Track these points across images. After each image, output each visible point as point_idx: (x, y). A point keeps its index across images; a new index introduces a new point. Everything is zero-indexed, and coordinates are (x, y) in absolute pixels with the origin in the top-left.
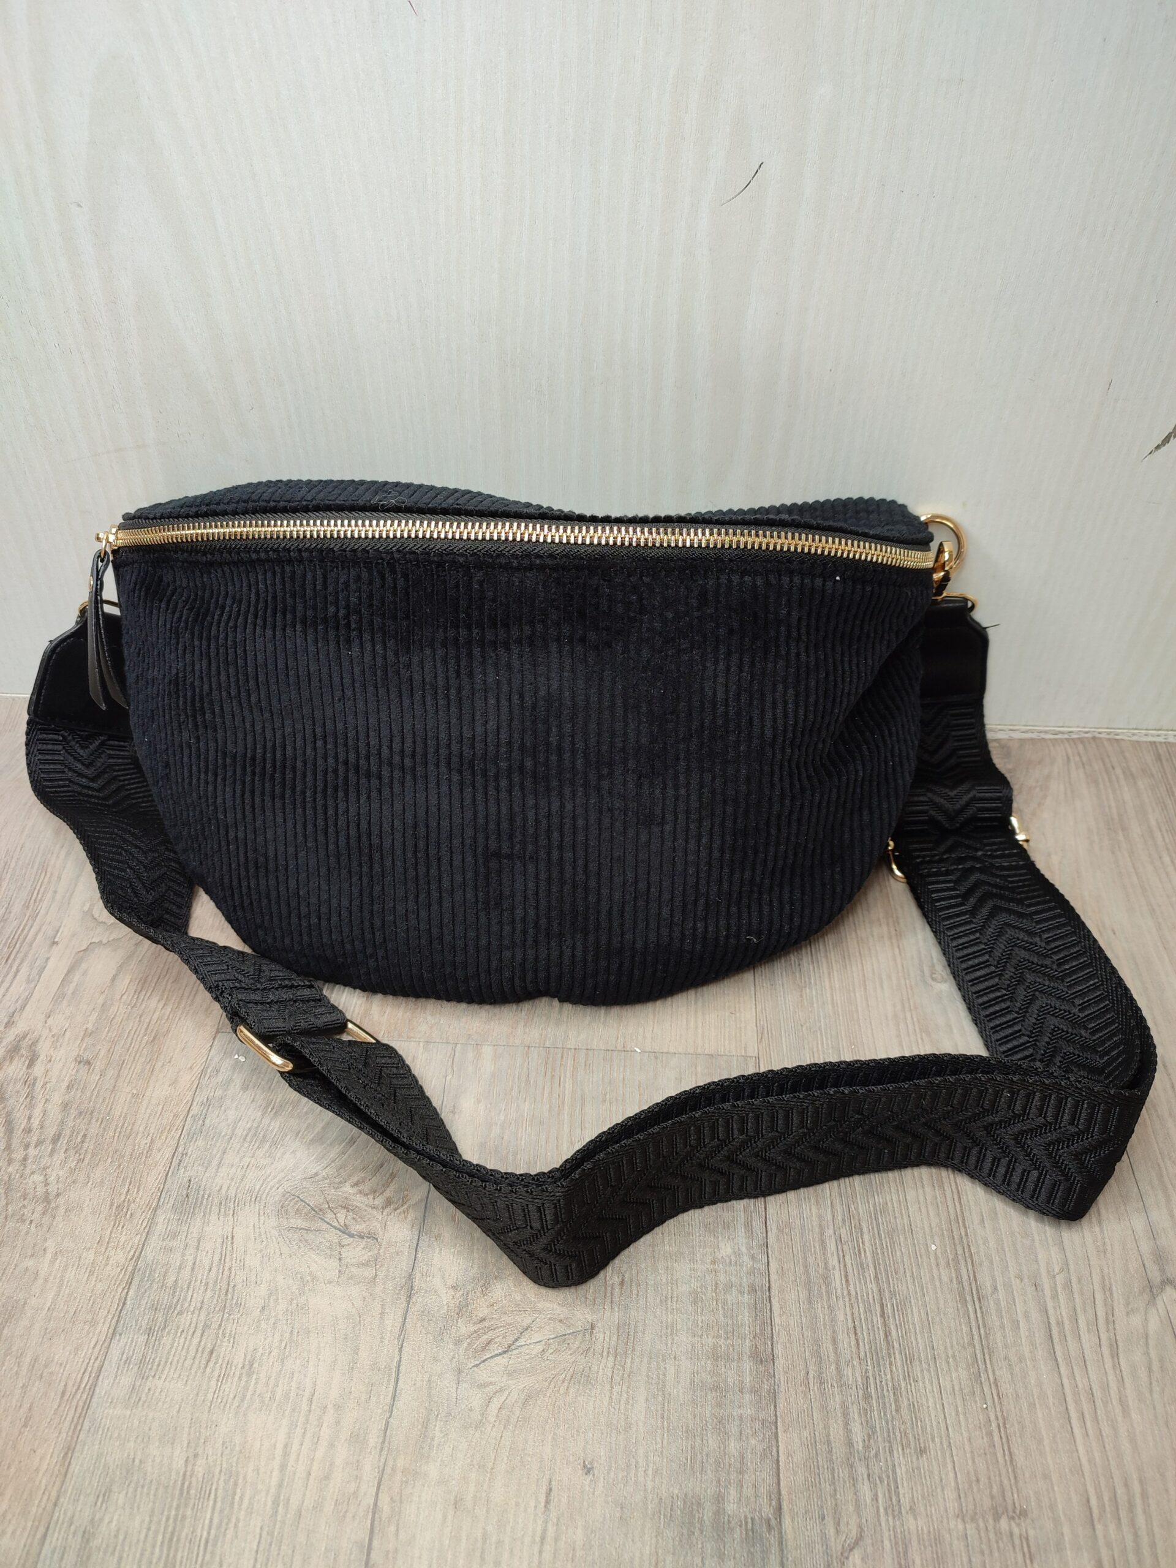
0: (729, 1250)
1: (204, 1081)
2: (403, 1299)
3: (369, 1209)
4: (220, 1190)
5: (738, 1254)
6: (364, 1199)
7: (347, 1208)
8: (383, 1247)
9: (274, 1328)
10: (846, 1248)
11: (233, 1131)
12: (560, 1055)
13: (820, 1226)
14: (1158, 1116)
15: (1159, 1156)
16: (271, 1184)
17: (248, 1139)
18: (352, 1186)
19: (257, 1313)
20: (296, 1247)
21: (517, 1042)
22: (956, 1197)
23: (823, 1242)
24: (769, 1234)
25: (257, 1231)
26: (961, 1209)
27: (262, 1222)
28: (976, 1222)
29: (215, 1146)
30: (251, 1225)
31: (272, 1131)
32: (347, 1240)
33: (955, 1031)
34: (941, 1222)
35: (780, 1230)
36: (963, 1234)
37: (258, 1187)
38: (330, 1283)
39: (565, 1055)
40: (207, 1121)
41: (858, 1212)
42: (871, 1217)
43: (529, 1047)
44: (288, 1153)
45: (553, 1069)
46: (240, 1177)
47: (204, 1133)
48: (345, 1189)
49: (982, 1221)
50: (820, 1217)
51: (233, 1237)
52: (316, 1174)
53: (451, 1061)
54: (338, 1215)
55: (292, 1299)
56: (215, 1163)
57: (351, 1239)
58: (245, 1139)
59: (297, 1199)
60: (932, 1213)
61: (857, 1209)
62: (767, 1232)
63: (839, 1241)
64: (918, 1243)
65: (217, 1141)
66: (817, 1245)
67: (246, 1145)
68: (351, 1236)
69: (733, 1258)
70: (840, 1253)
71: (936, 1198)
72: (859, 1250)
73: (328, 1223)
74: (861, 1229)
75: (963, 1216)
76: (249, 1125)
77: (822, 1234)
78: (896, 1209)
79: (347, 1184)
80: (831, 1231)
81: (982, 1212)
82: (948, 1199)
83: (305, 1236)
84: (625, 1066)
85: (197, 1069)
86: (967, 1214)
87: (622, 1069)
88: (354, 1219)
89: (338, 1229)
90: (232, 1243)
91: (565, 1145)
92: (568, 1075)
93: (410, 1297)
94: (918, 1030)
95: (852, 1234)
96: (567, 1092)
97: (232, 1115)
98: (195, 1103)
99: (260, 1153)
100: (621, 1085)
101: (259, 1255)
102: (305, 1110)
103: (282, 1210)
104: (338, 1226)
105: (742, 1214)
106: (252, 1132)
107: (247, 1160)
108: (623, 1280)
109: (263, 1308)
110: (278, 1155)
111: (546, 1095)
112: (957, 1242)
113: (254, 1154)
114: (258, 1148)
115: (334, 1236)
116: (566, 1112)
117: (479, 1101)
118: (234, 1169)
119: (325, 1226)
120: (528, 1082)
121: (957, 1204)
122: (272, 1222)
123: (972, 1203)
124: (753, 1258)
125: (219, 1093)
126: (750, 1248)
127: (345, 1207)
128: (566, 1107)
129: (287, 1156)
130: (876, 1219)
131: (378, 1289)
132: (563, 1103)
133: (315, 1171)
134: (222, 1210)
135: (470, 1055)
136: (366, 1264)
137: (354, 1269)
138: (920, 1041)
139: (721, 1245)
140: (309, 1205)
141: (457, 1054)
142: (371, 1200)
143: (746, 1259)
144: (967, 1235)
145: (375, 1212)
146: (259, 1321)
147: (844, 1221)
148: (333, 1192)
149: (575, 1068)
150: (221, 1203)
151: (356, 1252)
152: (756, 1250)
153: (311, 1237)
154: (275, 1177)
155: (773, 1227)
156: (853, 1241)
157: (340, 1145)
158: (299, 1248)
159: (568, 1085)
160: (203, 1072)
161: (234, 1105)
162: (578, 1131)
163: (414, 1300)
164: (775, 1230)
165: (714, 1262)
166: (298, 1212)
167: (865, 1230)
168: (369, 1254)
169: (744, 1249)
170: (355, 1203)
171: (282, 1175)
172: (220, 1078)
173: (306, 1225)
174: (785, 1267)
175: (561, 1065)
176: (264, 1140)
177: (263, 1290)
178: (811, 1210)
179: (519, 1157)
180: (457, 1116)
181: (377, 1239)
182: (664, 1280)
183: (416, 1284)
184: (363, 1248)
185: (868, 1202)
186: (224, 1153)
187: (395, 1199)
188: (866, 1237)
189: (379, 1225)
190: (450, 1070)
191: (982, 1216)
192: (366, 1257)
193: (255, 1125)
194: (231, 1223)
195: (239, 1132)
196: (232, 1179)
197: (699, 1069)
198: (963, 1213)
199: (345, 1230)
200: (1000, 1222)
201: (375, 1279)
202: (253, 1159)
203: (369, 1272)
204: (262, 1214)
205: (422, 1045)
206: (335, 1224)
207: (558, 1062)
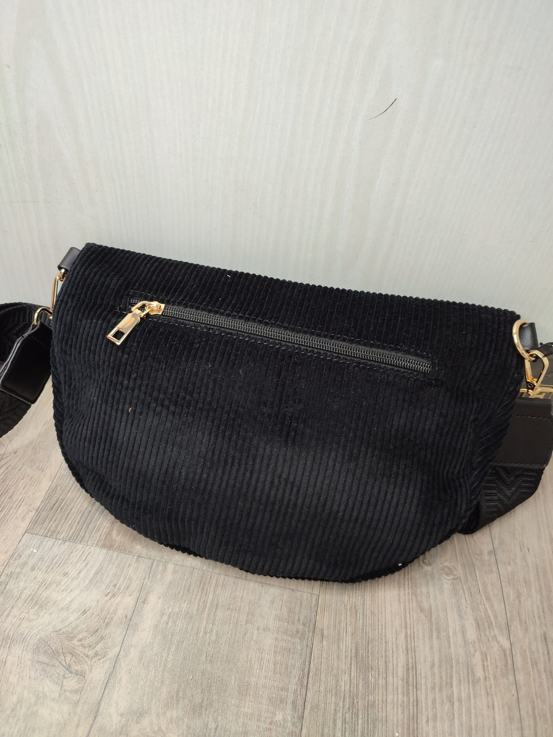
0: (281, 717)
1: (11, 562)
2: (91, 719)
3: (84, 657)
4: (5, 631)
5: (284, 720)
6: (83, 650)
7: (72, 654)
8: (87, 682)
9: (16, 724)
10: (347, 726)
11: (21, 595)
12: (209, 576)
13: (335, 710)
14: (538, 670)
15: (535, 696)
16: (34, 631)
17: (27, 602)
18: (78, 641)
19: (9, 712)
20: (39, 674)
21: (188, 565)
22: (415, 704)
23: (335, 721)
24: (306, 711)
25: (20, 660)
26: (417, 712)
27: (23, 655)
28: (424, 722)
29: (8, 603)
30: (17, 656)
31: (42, 598)
32: (68, 675)
33: (431, 597)
34: (404, 719)
35: (312, 709)
36: (415, 728)
37: (26, 632)
38: (53, 700)
39: (213, 576)
40: (8, 587)
41: (358, 704)
42: (365, 709)
43: (194, 568)
44: (47, 614)
45: (204, 585)
46: (17, 625)
47: (4, 594)
48: (73, 642)
49: (428, 721)
50: (336, 705)
51: (5, 662)
52: (60, 630)
53: (149, 570)
54: (67, 658)
55: (30, 707)
56: (6, 613)
57: (71, 674)
58: (25, 602)
59: (46, 644)
60: (400, 712)
61: (357, 702)
62: (304, 708)
63: (344, 721)
64: (389, 730)
65: (10, 600)
66: (331, 722)
67: (25, 605)
68: (71, 672)
69: (282, 723)
70: (344, 729)
71: (404, 703)
72: (355, 729)
73: (60, 662)
74: (358, 716)
75: (417, 717)
76: (29, 593)
77: (335, 714)
78: (380, 706)
79: (76, 639)
80: (341, 715)
81: (428, 715)
82: (411, 704)
83: (46, 668)
84: (244, 589)
85: (10, 553)
86: (419, 715)
87: (242, 590)
88: (75, 662)
89: (64, 666)
90: (4, 666)
91: (202, 633)
92: (212, 589)
93: (95, 717)
94: (410, 593)
95: (352, 718)
96: (209, 600)
97: (22, 584)
98: (3, 574)
99: (32, 611)
100: (240, 600)
101: (17, 676)
102: (62, 589)
103: (36, 650)
104: (65, 665)
105: (292, 695)
106: (31, 597)
107: (23, 615)
108: (217, 726)
109: (13, 710)
110: (42, 614)
111: (197, 600)
112: (411, 732)
113: (29, 611)
114: (32, 608)
115: (61, 670)
116: (206, 612)
117: (160, 598)
118: (15, 620)
119: (57, 664)
120: (189, 590)
121: (415, 708)
122: (29, 656)
123: (424, 709)
124: (293, 724)
125: (18, 570)
126: (293, 717)
127: (71, 653)
128: (207, 610)
129: (46, 616)
130: (368, 710)
131: (79, 709)
132: (206, 606)
133: (59, 628)
134: (4, 644)
135: (161, 568)
136: (76, 691)
137: (68, 694)
138: (410, 600)
139: (277, 713)
140: (52, 649)
141: (153, 566)
142: (87, 651)
143: (289, 724)
144: (417, 729)
145: (87, 659)
146: (9, 717)
147: (349, 708)
148: (67, 643)
149: (216, 585)
150: (3, 639)
151: (72, 683)
152: (296, 720)
153: (48, 669)
154: (37, 628)
155: (308, 706)
156: (352, 723)
157: (77, 613)
158: (41, 675)
159: (211, 596)
160: (13, 555)
161: (24, 579)
162: (211, 626)
163: (97, 720)
164: (309, 709)
165: (271, 723)
166: (45, 652)
167: (360, 716)
168: (78, 686)
169: (289, 718)
170: (77, 652)
171: (41, 627)
172: (21, 560)
173: (47, 661)
174: (311, 733)
175: (209, 582)
176: (35, 604)
177: (15, 698)
178: (332, 698)
179: (174, 637)
180: (145, 605)
181: (84, 677)
182: (240, 730)
183: (101, 709)
184: (76, 681)
185: (365, 699)
186: (12, 608)
187: (100, 653)
188: (360, 722)
189: (87, 668)
190: (147, 576)
191: (428, 718)
192: (76, 687)
193: (33, 593)
194: (6, 653)
195: (23, 596)
196: (13, 625)
197: (285, 597)
198: (417, 714)
199: (68, 668)
200: (438, 723)
201: (78, 702)
202: (27, 615)
203: (76, 697)
204: (25, 649)
205: (135, 557)
206: (64, 663)
207: (208, 580)
